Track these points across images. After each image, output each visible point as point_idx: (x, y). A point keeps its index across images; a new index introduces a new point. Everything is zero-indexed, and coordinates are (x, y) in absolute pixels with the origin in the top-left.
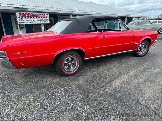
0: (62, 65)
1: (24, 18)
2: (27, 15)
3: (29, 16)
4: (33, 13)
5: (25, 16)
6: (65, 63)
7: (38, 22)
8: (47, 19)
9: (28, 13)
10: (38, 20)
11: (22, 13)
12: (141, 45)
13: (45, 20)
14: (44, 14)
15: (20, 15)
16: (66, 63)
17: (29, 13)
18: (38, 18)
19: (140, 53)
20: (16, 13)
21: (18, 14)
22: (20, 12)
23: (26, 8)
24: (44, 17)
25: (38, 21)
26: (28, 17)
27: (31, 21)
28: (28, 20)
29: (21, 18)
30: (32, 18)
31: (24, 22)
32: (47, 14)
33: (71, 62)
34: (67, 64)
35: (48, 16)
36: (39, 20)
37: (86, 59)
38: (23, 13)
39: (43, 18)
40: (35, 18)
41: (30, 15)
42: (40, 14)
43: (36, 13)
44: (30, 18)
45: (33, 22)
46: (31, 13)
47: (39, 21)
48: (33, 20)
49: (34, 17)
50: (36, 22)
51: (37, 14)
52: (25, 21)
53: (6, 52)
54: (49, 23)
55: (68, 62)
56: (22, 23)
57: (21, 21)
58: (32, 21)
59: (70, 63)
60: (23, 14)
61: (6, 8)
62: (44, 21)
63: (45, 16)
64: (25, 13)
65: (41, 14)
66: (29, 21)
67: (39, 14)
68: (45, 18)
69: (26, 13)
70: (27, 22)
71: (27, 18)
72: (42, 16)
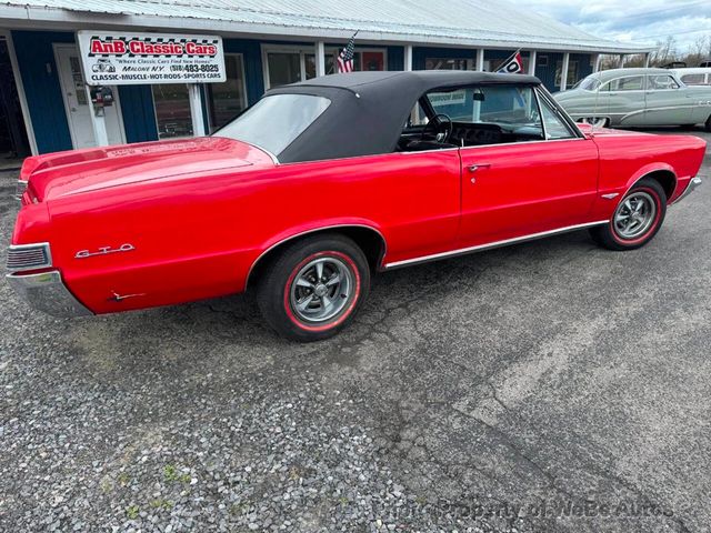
0: (286, 295)
1: (112, 58)
2: (127, 43)
3: (133, 49)
4: (154, 38)
5: (119, 49)
6: (298, 287)
7: (174, 76)
8: (213, 62)
9: (129, 36)
10: (175, 68)
11: (103, 35)
12: (632, 199)
13: (204, 68)
14: (200, 39)
15: (96, 45)
16: (302, 287)
17: (136, 35)
18: (174, 58)
19: (625, 233)
20: (79, 36)
21: (84, 41)
22: (96, 33)
23: (122, 16)
24: (201, 52)
25: (177, 72)
26: (131, 55)
27: (142, 73)
28: (132, 65)
29: (100, 57)
30: (150, 58)
31: (115, 77)
32: (216, 38)
33: (324, 282)
34: (307, 288)
35: (219, 48)
36: (180, 68)
37: (388, 265)
38: (110, 34)
39: (196, 58)
40: (163, 58)
41: (139, 47)
42: (183, 41)
43: (166, 38)
44: (138, 57)
45: (152, 77)
46: (142, 36)
47: (182, 73)
48: (151, 66)
49: (155, 56)
50: (166, 76)
51: (173, 40)
52: (119, 72)
53: (48, 250)
54: (223, 78)
55: (310, 281)
56: (102, 82)
57: (99, 74)
58: (148, 73)
59: (320, 286)
60: (109, 39)
61: (34, 15)
62: (200, 72)
63: (205, 48)
64: (116, 35)
65: (189, 38)
66: (137, 73)
67: (178, 38)
68: (206, 58)
69: (123, 35)
70: (127, 77)
71: (126, 57)
72: (194, 48)
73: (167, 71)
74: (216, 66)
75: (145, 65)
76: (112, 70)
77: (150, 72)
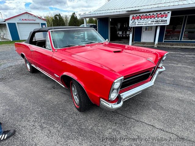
1: (136, 20)
2: (140, 16)
3: (142, 18)
4: (148, 14)
5: (138, 18)
7: (151, 24)
8: (166, 19)
9: (141, 15)
10: (152, 22)
11: (135, 15)
13: (162, 21)
14: (162, 13)
15: (133, 18)
18: (153, 19)
21: (131, 17)
22: (133, 15)
24: (162, 16)
25: (152, 23)
26: (141, 19)
27: (142, 23)
28: (140, 22)
29: (133, 20)
30: (146, 19)
31: (135, 25)
32: (169, 12)
35: (169, 14)
36: (154, 22)
39: (160, 18)
40: (149, 19)
41: (143, 17)
42: (156, 14)
43: (151, 14)
44: (142, 20)
45: (145, 24)
46: (144, 14)
47: (154, 23)
49: (147, 19)
50: (149, 24)
51: (153, 14)
52: (137, 23)
54: (168, 23)
57: (132, 24)
58: (144, 23)
62: (160, 22)
63: (164, 15)
64: (138, 15)
65: (159, 13)
66: (141, 24)
67: (155, 13)
68: (164, 18)
69: (140, 14)
70: (138, 25)
71: (139, 20)
72: (160, 16)
73: (150, 23)
74: (166, 21)
75: (144, 22)
76: (135, 23)
77: (145, 23)
